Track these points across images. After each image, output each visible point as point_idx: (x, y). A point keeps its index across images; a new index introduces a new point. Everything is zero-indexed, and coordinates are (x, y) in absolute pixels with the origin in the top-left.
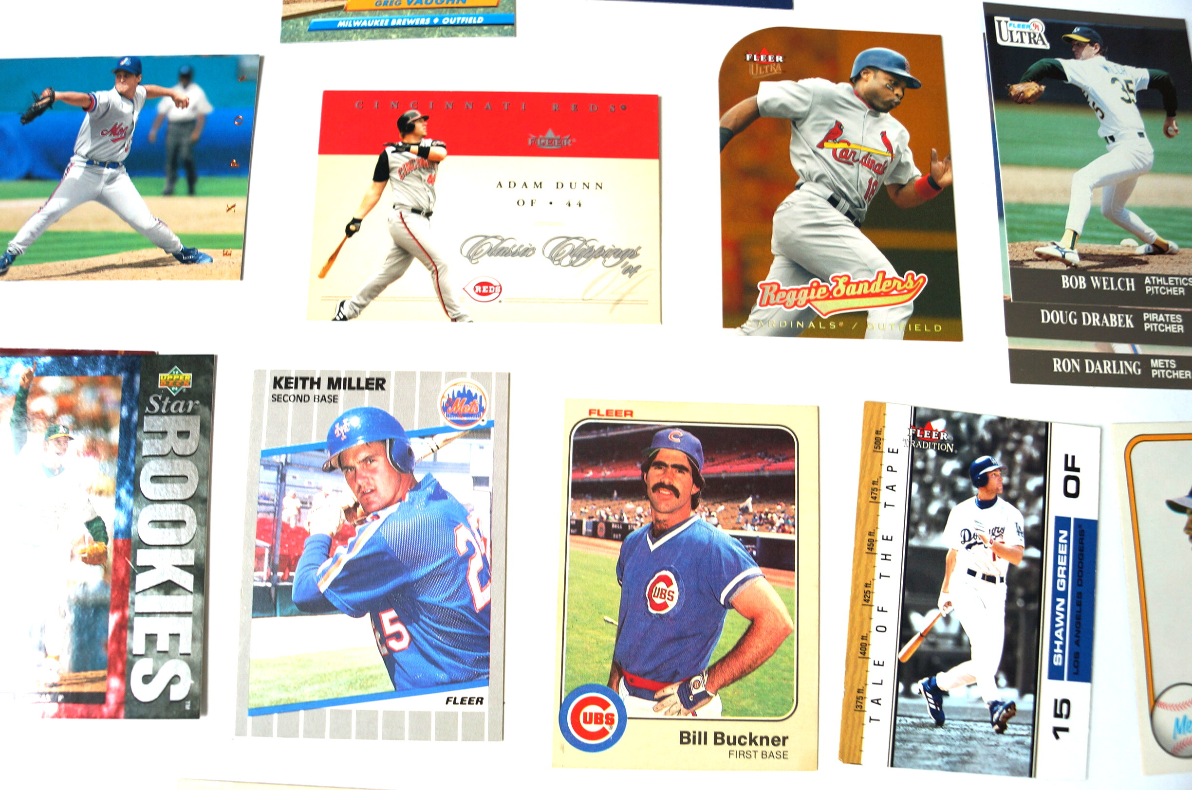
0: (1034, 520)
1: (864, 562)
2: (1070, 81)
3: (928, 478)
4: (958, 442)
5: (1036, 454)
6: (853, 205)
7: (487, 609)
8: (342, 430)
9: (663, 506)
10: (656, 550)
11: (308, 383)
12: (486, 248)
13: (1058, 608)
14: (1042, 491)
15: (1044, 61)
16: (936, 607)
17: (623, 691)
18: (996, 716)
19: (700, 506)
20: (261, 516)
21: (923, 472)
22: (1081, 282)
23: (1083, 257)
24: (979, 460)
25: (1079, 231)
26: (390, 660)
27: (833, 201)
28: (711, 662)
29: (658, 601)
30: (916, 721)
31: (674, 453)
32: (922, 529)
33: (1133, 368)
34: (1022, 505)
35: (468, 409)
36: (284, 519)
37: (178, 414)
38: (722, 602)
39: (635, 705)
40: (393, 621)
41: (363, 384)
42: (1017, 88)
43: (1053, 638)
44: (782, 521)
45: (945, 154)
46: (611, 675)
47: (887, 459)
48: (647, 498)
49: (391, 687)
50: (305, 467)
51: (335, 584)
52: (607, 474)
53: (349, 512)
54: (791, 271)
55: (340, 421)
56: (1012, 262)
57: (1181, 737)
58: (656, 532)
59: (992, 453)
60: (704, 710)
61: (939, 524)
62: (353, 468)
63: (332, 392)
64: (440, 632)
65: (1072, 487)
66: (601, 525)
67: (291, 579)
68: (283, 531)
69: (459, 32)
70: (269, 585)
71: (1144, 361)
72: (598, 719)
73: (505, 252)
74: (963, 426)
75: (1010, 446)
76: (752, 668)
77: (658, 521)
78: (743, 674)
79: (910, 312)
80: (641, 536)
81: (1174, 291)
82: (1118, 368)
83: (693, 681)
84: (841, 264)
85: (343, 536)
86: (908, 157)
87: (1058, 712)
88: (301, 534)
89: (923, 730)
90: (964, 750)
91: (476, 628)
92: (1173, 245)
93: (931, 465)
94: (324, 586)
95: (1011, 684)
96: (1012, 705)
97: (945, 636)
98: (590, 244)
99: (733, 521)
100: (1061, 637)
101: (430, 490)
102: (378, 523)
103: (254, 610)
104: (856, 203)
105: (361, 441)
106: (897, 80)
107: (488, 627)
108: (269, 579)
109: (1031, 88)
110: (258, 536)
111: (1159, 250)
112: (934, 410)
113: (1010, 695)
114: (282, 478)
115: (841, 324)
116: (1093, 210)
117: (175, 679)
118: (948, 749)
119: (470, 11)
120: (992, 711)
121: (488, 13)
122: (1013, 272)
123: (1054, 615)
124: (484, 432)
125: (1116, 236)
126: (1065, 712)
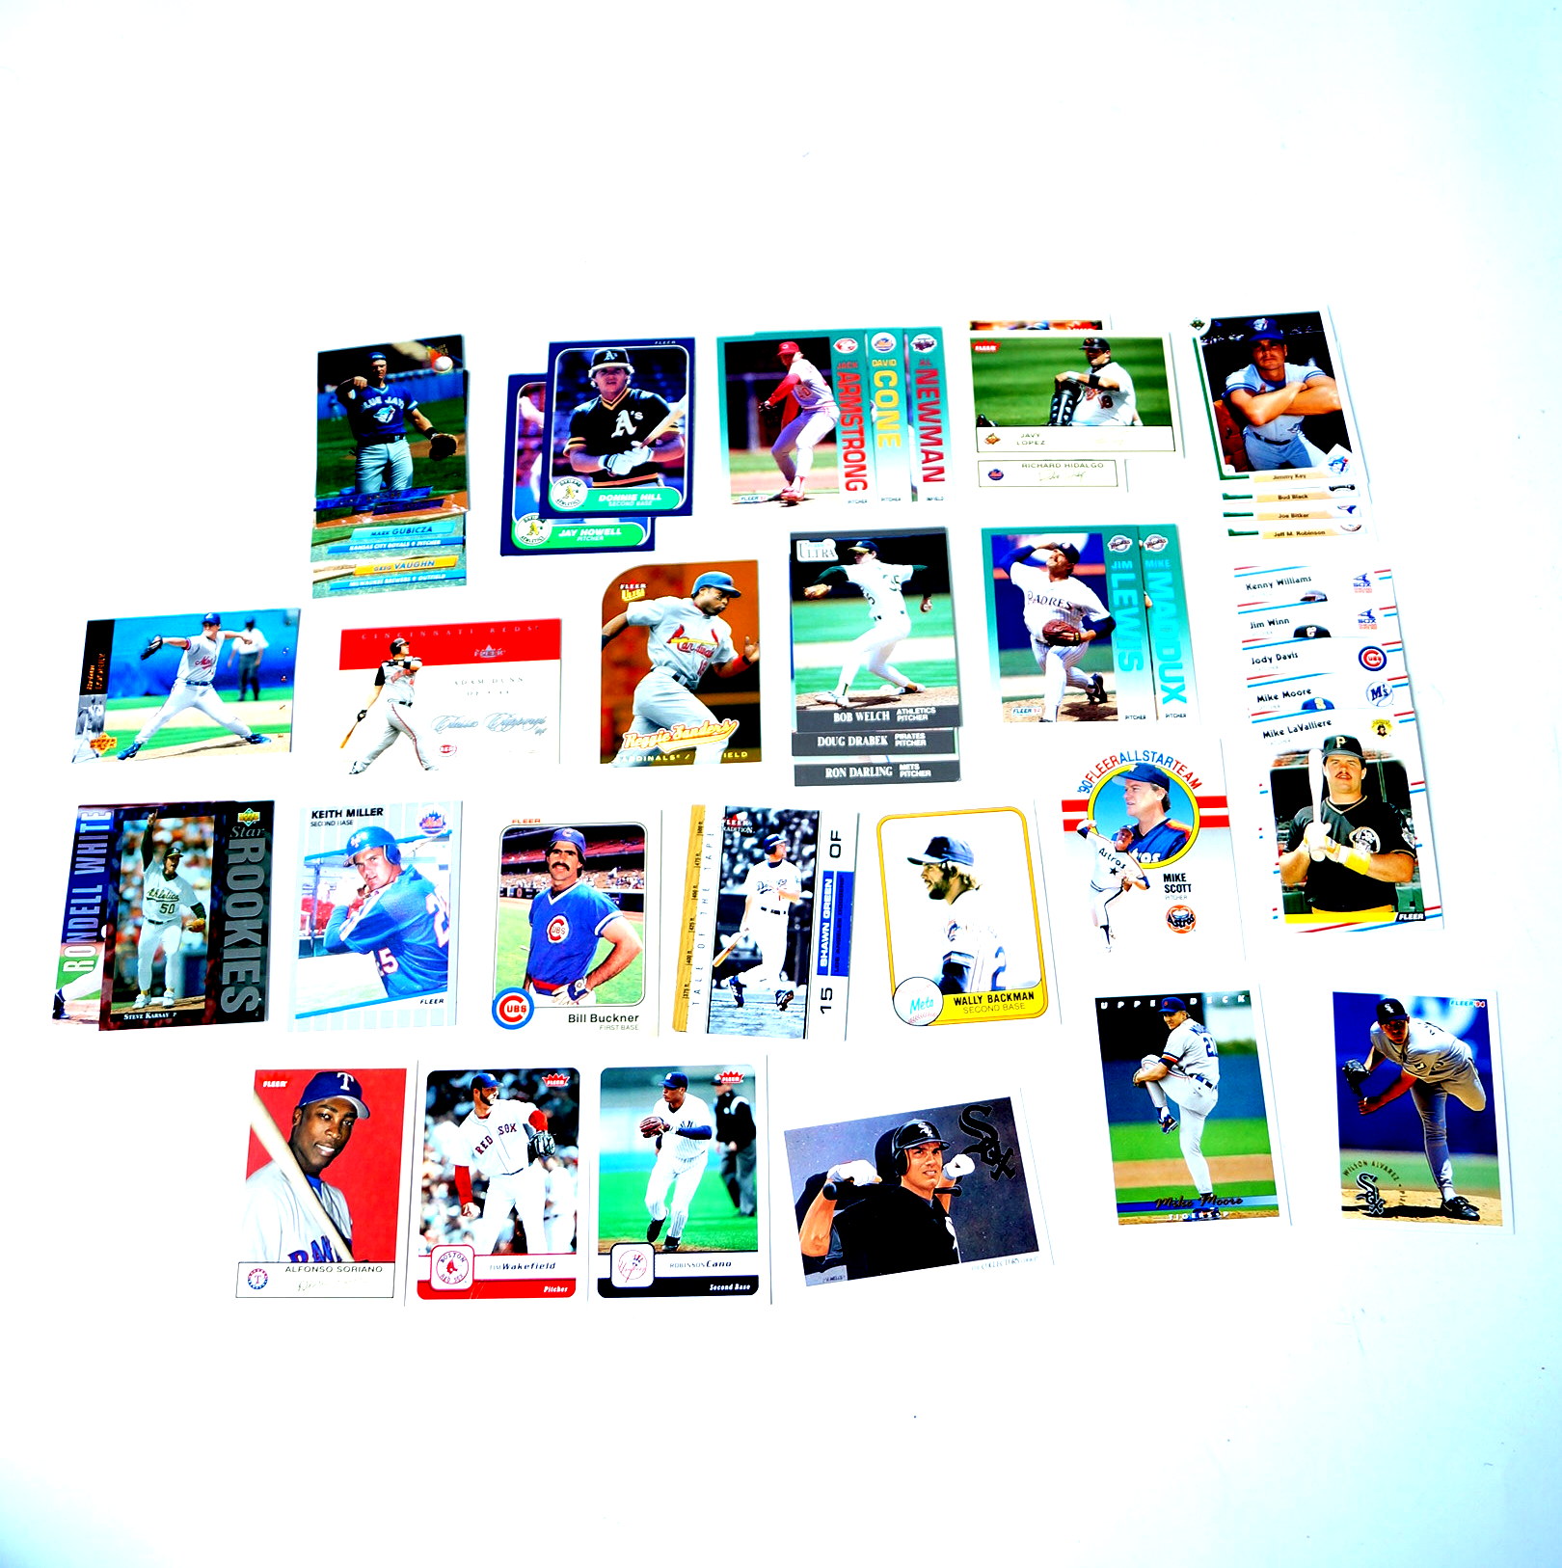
0: (809, 874)
1: (690, 906)
2: (850, 581)
3: (734, 850)
4: (756, 826)
5: (810, 831)
6: (689, 680)
7: (446, 946)
8: (355, 842)
9: (559, 877)
10: (555, 904)
11: (334, 813)
12: (447, 723)
13: (824, 929)
14: (813, 855)
15: (833, 569)
16: (738, 931)
17: (532, 991)
18: (780, 1000)
19: (582, 875)
20: (305, 896)
21: (731, 846)
22: (849, 717)
23: (851, 700)
24: (770, 838)
25: (849, 685)
26: (385, 979)
27: (676, 678)
28: (588, 972)
29: (555, 935)
30: (725, 1004)
31: (566, 843)
32: (730, 882)
33: (887, 772)
34: (799, 864)
35: (435, 824)
36: (319, 898)
37: (250, 837)
38: (596, 933)
39: (539, 999)
40: (387, 955)
41: (369, 812)
42: (810, 590)
43: (820, 949)
44: (636, 882)
45: (756, 641)
46: (525, 982)
47: (706, 839)
48: (549, 872)
49: (386, 995)
50: (332, 865)
51: (351, 935)
52: (523, 859)
53: (360, 891)
54: (645, 725)
55: (354, 836)
56: (798, 708)
57: (915, 1013)
58: (554, 892)
59: (779, 833)
60: (583, 1000)
61: (741, 879)
62: (362, 864)
63: (349, 818)
64: (417, 960)
65: (835, 851)
66: (520, 890)
67: (323, 934)
68: (319, 905)
69: (430, 585)
70: (310, 938)
71: (896, 767)
72: (516, 1009)
73: (459, 726)
74: (759, 817)
75: (792, 827)
76: (615, 974)
77: (556, 886)
78: (610, 977)
79: (726, 745)
80: (544, 897)
81: (919, 718)
82: (875, 772)
83: (577, 983)
84: (678, 718)
85: (356, 906)
86: (729, 644)
87: (824, 996)
88: (329, 906)
89: (729, 1009)
90: (758, 1022)
91: (439, 956)
92: (920, 687)
93: (737, 842)
94: (344, 937)
95: (791, 978)
96: (791, 993)
97: (745, 950)
98: (514, 717)
99: (605, 883)
100: (826, 948)
101: (412, 874)
102: (378, 896)
103: (300, 954)
104: (691, 677)
105: (368, 847)
106: (724, 594)
107: (447, 955)
108: (310, 935)
109: (820, 589)
110: (303, 909)
111: (909, 691)
112: (739, 808)
113: (791, 986)
114: (318, 873)
115: (678, 756)
116: (861, 668)
117: (249, 999)
118: (746, 1021)
119: (436, 571)
120: (777, 997)
121: (448, 571)
122: (798, 713)
123: (821, 934)
124: (445, 837)
125: (877, 684)
126: (828, 997)
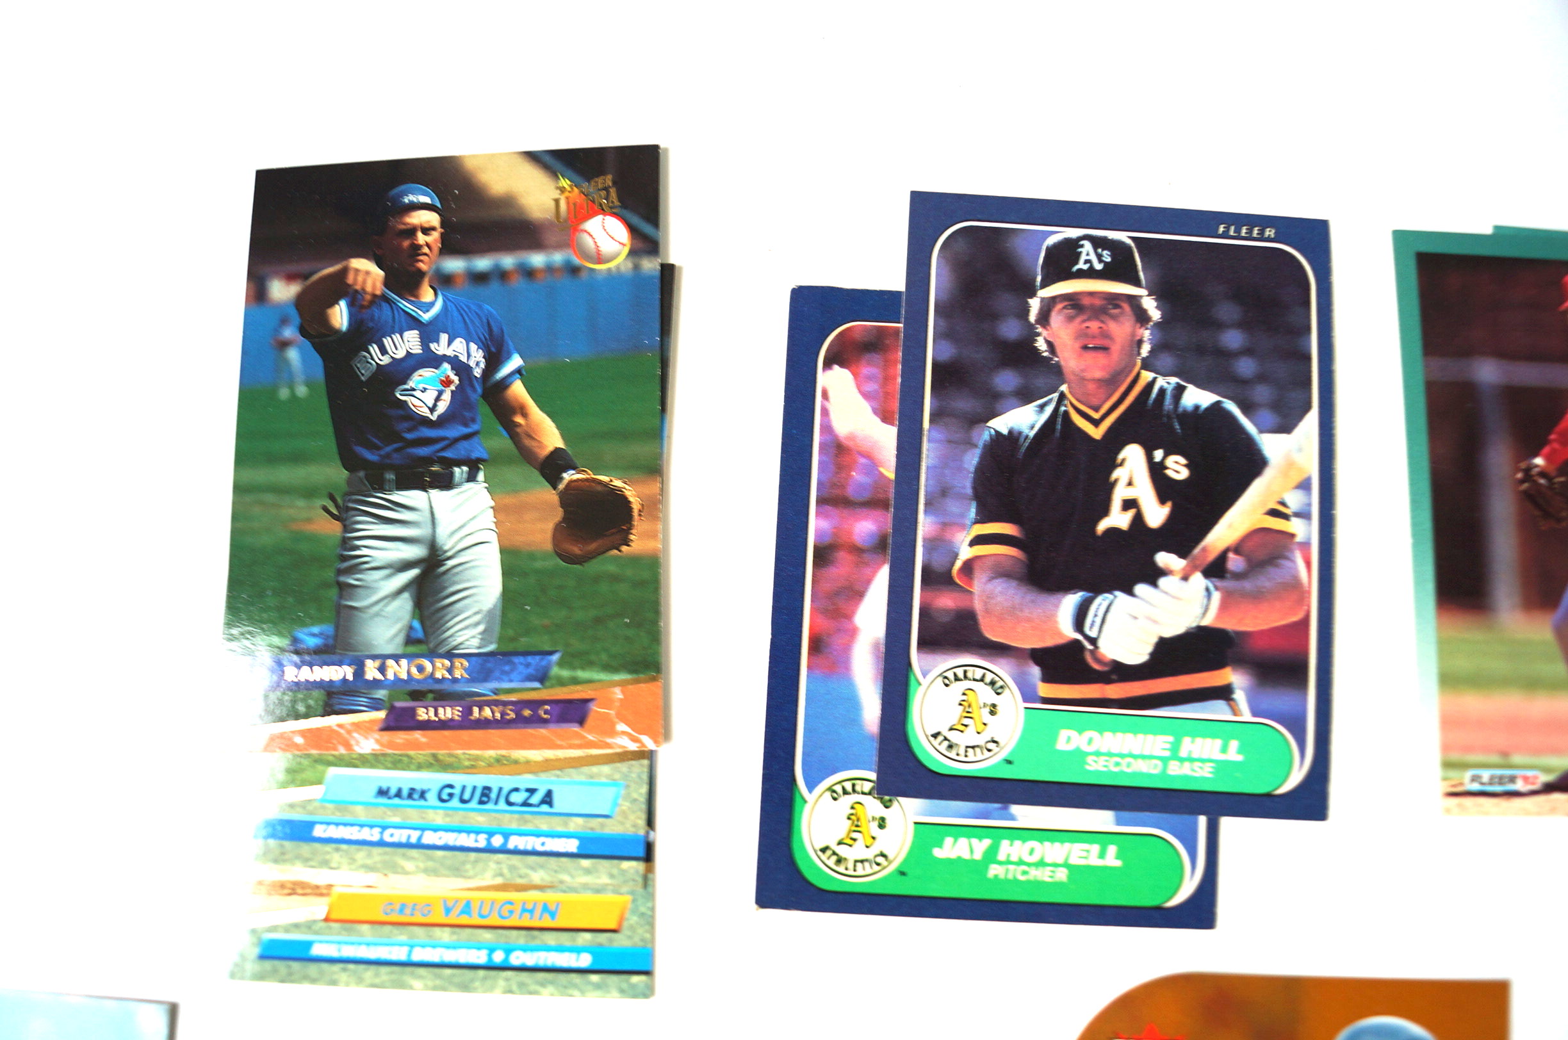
69: (543, 985)
119: (565, 937)
121: (600, 945)
